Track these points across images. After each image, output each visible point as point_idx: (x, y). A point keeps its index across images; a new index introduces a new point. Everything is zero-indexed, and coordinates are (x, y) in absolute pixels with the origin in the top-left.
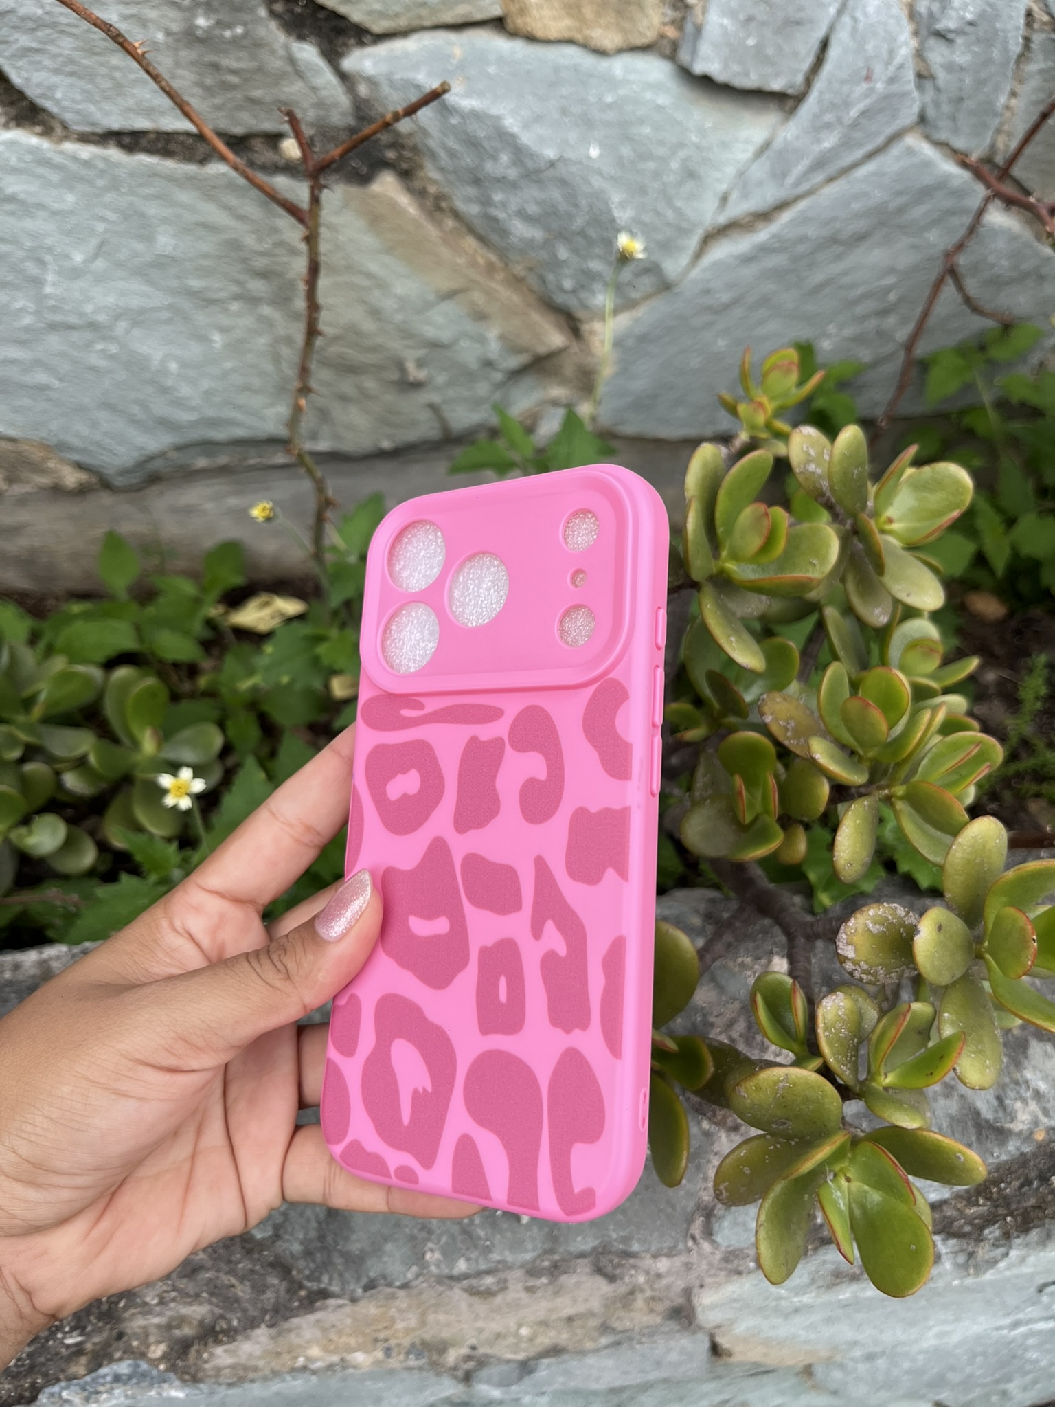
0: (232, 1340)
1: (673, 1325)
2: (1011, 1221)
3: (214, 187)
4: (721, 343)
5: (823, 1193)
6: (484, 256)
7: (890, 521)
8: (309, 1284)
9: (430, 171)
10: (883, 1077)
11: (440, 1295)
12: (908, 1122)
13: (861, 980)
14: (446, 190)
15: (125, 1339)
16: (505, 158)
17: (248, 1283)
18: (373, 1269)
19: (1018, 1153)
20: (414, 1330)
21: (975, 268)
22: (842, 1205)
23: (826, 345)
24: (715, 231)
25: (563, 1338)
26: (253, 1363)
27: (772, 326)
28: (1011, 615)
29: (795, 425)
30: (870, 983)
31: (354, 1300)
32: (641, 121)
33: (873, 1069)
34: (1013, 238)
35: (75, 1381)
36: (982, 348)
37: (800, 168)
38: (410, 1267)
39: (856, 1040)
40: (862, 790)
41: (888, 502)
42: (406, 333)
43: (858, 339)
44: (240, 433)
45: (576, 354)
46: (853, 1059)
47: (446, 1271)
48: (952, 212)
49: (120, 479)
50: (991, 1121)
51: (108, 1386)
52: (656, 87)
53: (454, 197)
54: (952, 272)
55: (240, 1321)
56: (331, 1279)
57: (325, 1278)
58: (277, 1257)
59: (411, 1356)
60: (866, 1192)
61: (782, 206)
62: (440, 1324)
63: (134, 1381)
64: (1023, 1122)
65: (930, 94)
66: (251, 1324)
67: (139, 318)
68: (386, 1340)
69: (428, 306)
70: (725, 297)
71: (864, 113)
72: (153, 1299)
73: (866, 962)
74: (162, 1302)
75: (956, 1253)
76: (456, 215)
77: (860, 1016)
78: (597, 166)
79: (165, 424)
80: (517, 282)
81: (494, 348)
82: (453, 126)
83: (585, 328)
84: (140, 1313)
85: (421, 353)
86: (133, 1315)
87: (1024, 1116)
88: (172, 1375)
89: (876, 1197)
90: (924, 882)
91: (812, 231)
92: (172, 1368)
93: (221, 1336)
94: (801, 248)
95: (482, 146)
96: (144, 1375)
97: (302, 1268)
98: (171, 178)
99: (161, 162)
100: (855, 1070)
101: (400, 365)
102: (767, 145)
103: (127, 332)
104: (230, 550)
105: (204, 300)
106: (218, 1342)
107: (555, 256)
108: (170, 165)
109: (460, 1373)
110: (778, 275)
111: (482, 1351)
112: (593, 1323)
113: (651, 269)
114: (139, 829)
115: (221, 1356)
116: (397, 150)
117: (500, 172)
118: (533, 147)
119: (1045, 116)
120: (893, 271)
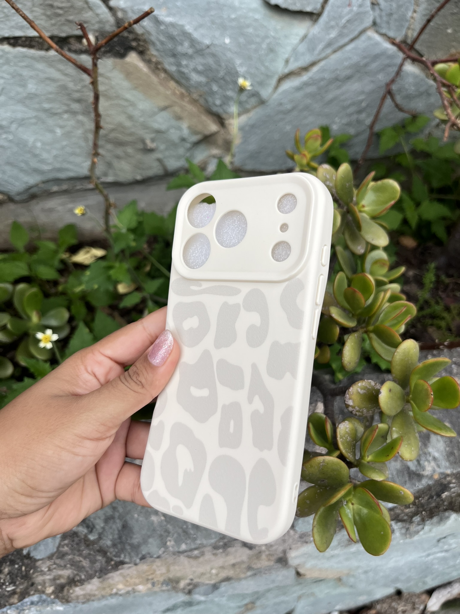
0: (82, 584)
1: (279, 565)
2: (424, 513)
3: (53, 61)
4: (288, 128)
5: (342, 511)
6: (179, 90)
7: (363, 206)
8: (115, 559)
9: (153, 51)
10: (367, 457)
11: (175, 559)
12: (378, 478)
13: (356, 415)
14: (160, 60)
15: (35, 585)
17: (88, 560)
18: (144, 550)
19: (427, 484)
20: (164, 574)
21: (399, 90)
22: (350, 516)
23: (335, 127)
24: (284, 76)
25: (230, 573)
26: (93, 593)
27: (311, 119)
28: (419, 246)
29: (321, 163)
30: (360, 416)
31: (136, 564)
32: (248, 26)
33: (363, 454)
34: (415, 77)
35: (13, 605)
36: (404, 127)
37: (320, 47)
38: (160, 549)
39: (354, 442)
40: (354, 329)
41: (362, 198)
42: (145, 126)
43: (349, 124)
44: (71, 174)
45: (223, 134)
46: (354, 450)
47: (176, 549)
48: (389, 66)
49: (18, 197)
50: (414, 471)
51: (28, 606)
52: (254, 10)
54: (389, 93)
55: (85, 576)
56: (125, 556)
57: (122, 556)
58: (100, 547)
59: (164, 585)
60: (360, 509)
61: (313, 64)
62: (176, 571)
63: (40, 603)
64: (428, 470)
65: (377, 12)
66: (90, 577)
67: (22, 123)
68: (152, 579)
69: (154, 114)
70: (289, 107)
71: (348, 21)
72: (45, 568)
73: (358, 407)
74: (50, 570)
75: (401, 528)
76: (165, 71)
77: (356, 430)
78: (228, 47)
79: (36, 171)
80: (194, 102)
81: (186, 132)
82: (162, 30)
83: (227, 122)
84: (40, 575)
85: (153, 135)
86: (37, 576)
87: (429, 468)
88: (57, 600)
89: (365, 511)
90: (383, 366)
91: (327, 75)
92: (57, 597)
93: (77, 583)
94: (322, 83)
95: (175, 39)
96: (44, 601)
97: (112, 552)
98: (33, 58)
99: (29, 51)
100: (354, 455)
101: (143, 141)
102: (305, 37)
103: (17, 129)
104: (71, 228)
105: (51, 114)
106: (76, 586)
107: (211, 89)
108: (32, 52)
109: (186, 591)
110: (312, 96)
111: (195, 581)
112: (244, 566)
113: (255, 94)
114: (32, 357)
115: (78, 591)
116: (137, 42)
117: (184, 51)
118: (199, 39)
119: (429, 21)
120: (363, 93)
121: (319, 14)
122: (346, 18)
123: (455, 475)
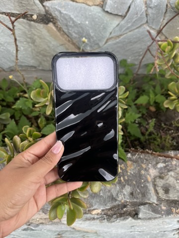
2: (118, 215)
6: (68, 39)
9: (59, 23)
16: (71, 22)
23: (129, 60)
24: (109, 38)
32: (96, 18)
37: (124, 29)
43: (135, 60)
49: (6, 70)
50: (115, 198)
53: (63, 28)
54: (148, 50)
64: (120, 199)
69: (58, 46)
76: (63, 31)
78: (87, 25)
80: (73, 44)
82: (62, 16)
94: (124, 43)
95: (67, 20)
102: (119, 24)
109: (27, 224)
110: (120, 47)
113: (97, 44)
117: (70, 24)
118: (76, 21)
119: (167, 24)
120: (141, 49)
121: (125, 16)
122: (135, 19)
123: (131, 203)
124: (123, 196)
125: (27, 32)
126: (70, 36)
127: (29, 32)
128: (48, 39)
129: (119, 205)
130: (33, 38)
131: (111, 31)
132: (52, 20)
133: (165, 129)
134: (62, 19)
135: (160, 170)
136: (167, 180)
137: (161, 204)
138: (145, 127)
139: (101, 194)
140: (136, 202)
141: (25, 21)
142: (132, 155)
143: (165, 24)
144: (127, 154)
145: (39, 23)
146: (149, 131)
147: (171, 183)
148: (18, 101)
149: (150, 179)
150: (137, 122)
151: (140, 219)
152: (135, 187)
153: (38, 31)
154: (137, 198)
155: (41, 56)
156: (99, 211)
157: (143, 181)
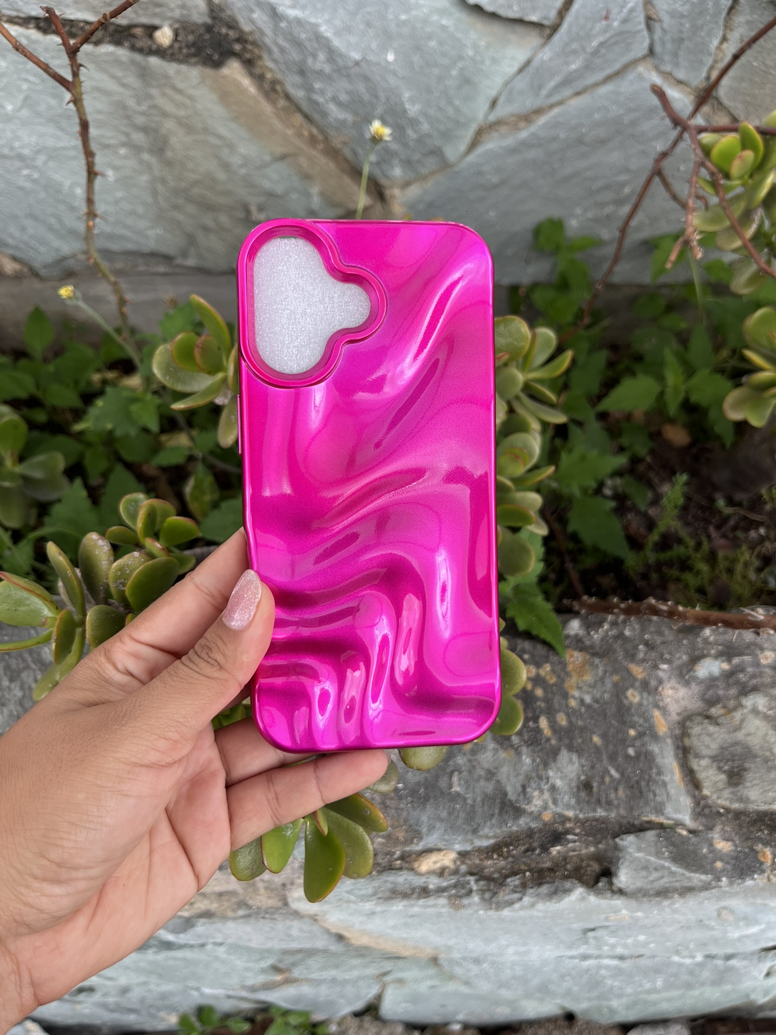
2: (529, 876)
3: (106, 62)
6: (308, 130)
9: (267, 62)
14: (279, 76)
16: (322, 56)
19: (526, 828)
23: (573, 223)
24: (487, 126)
25: (213, 906)
27: (532, 204)
32: (430, 37)
37: (552, 83)
42: (249, 184)
43: (596, 220)
45: (378, 212)
49: (44, 271)
50: (513, 802)
52: (441, 11)
53: (285, 82)
54: (660, 174)
61: (539, 112)
64: (536, 806)
65: (658, 33)
67: (53, 154)
69: (265, 165)
70: (495, 179)
71: (602, 44)
75: (484, 891)
76: (288, 97)
78: (392, 68)
79: (75, 233)
80: (333, 153)
81: (316, 202)
82: (282, 28)
83: (388, 192)
85: (262, 199)
94: (554, 146)
95: (304, 46)
101: (246, 208)
102: (527, 64)
103: (45, 163)
105: (101, 145)
107: (362, 135)
110: (536, 165)
113: (435, 151)
116: (242, 44)
117: (318, 66)
118: (343, 50)
119: (736, 57)
120: (627, 170)
121: (555, 28)
122: (601, 39)
123: (582, 823)
124: (546, 795)
125: (131, 103)
126: (316, 116)
127: (139, 103)
128: (222, 131)
129: (530, 833)
130: (156, 131)
131: (493, 93)
132: (237, 47)
133: (732, 522)
134: (281, 42)
135: (709, 687)
136: (738, 728)
137: (710, 828)
138: (645, 515)
139: (456, 788)
140: (603, 821)
141: (122, 53)
142: (589, 626)
143: (728, 58)
144: (565, 623)
145: (181, 62)
146: (662, 527)
147: (755, 742)
148: (100, 403)
149: (662, 726)
150: (608, 492)
151: (621, 892)
152: (600, 760)
153: (178, 97)
154: (609, 803)
155: (191, 209)
156: (447, 859)
157: (632, 732)
